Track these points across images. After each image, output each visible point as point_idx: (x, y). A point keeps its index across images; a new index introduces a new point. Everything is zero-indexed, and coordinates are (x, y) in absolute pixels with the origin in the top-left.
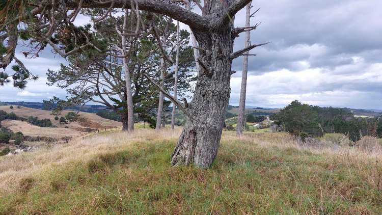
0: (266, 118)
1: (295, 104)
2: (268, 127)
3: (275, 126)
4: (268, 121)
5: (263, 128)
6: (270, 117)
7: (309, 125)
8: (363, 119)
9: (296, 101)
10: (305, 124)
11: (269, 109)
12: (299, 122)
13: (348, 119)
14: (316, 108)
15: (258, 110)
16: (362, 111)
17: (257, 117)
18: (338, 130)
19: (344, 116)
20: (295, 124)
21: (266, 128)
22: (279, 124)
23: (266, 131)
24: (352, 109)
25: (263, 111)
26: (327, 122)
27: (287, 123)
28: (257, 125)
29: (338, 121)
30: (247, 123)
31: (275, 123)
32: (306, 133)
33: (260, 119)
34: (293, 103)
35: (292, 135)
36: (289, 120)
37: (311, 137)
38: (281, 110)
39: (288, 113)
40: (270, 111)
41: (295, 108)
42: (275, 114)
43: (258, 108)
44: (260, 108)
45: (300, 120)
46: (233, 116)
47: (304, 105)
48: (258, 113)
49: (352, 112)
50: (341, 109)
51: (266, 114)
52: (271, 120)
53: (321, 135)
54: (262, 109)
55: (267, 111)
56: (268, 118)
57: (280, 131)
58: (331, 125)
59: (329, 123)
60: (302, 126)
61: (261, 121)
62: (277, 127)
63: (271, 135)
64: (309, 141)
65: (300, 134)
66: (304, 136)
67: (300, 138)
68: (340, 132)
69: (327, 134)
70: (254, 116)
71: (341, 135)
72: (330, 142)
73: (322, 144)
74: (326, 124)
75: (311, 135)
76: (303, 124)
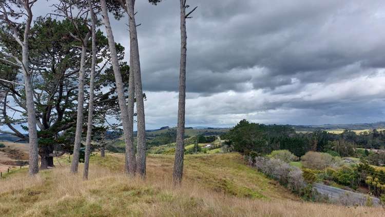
0: (217, 138)
1: (243, 123)
2: (220, 147)
3: (226, 146)
4: (219, 141)
5: (215, 148)
6: (220, 137)
7: (257, 144)
8: (304, 135)
9: (244, 120)
10: (254, 143)
11: (219, 129)
12: (248, 141)
13: (291, 135)
14: (262, 127)
15: (209, 131)
16: (301, 127)
17: (208, 138)
18: (283, 147)
19: (288, 132)
20: (245, 143)
21: (217, 148)
22: (229, 144)
23: (218, 152)
24: (294, 126)
25: (214, 131)
26: (273, 139)
27: (237, 143)
28: (209, 145)
29: (283, 138)
30: (199, 144)
31: (226, 143)
32: (256, 152)
34: (241, 122)
35: (243, 155)
36: (238, 140)
37: (260, 156)
38: (231, 130)
39: (237, 132)
40: (220, 131)
41: (243, 127)
42: (225, 134)
43: (209, 128)
44: (211, 128)
45: (249, 139)
46: (186, 137)
47: (252, 123)
48: (208, 133)
49: (293, 128)
51: (217, 134)
52: (222, 139)
53: (270, 152)
54: (213, 129)
55: (217, 131)
56: (219, 138)
57: (231, 151)
58: (277, 142)
59: (275, 140)
60: (252, 146)
61: (212, 141)
62: (228, 147)
63: (223, 157)
64: (260, 160)
65: (250, 153)
66: (254, 156)
67: (251, 158)
68: (286, 149)
69: (275, 152)
70: (205, 136)
71: (287, 152)
72: (279, 160)
73: (272, 163)
74: (272, 142)
75: (260, 154)
76: (252, 143)
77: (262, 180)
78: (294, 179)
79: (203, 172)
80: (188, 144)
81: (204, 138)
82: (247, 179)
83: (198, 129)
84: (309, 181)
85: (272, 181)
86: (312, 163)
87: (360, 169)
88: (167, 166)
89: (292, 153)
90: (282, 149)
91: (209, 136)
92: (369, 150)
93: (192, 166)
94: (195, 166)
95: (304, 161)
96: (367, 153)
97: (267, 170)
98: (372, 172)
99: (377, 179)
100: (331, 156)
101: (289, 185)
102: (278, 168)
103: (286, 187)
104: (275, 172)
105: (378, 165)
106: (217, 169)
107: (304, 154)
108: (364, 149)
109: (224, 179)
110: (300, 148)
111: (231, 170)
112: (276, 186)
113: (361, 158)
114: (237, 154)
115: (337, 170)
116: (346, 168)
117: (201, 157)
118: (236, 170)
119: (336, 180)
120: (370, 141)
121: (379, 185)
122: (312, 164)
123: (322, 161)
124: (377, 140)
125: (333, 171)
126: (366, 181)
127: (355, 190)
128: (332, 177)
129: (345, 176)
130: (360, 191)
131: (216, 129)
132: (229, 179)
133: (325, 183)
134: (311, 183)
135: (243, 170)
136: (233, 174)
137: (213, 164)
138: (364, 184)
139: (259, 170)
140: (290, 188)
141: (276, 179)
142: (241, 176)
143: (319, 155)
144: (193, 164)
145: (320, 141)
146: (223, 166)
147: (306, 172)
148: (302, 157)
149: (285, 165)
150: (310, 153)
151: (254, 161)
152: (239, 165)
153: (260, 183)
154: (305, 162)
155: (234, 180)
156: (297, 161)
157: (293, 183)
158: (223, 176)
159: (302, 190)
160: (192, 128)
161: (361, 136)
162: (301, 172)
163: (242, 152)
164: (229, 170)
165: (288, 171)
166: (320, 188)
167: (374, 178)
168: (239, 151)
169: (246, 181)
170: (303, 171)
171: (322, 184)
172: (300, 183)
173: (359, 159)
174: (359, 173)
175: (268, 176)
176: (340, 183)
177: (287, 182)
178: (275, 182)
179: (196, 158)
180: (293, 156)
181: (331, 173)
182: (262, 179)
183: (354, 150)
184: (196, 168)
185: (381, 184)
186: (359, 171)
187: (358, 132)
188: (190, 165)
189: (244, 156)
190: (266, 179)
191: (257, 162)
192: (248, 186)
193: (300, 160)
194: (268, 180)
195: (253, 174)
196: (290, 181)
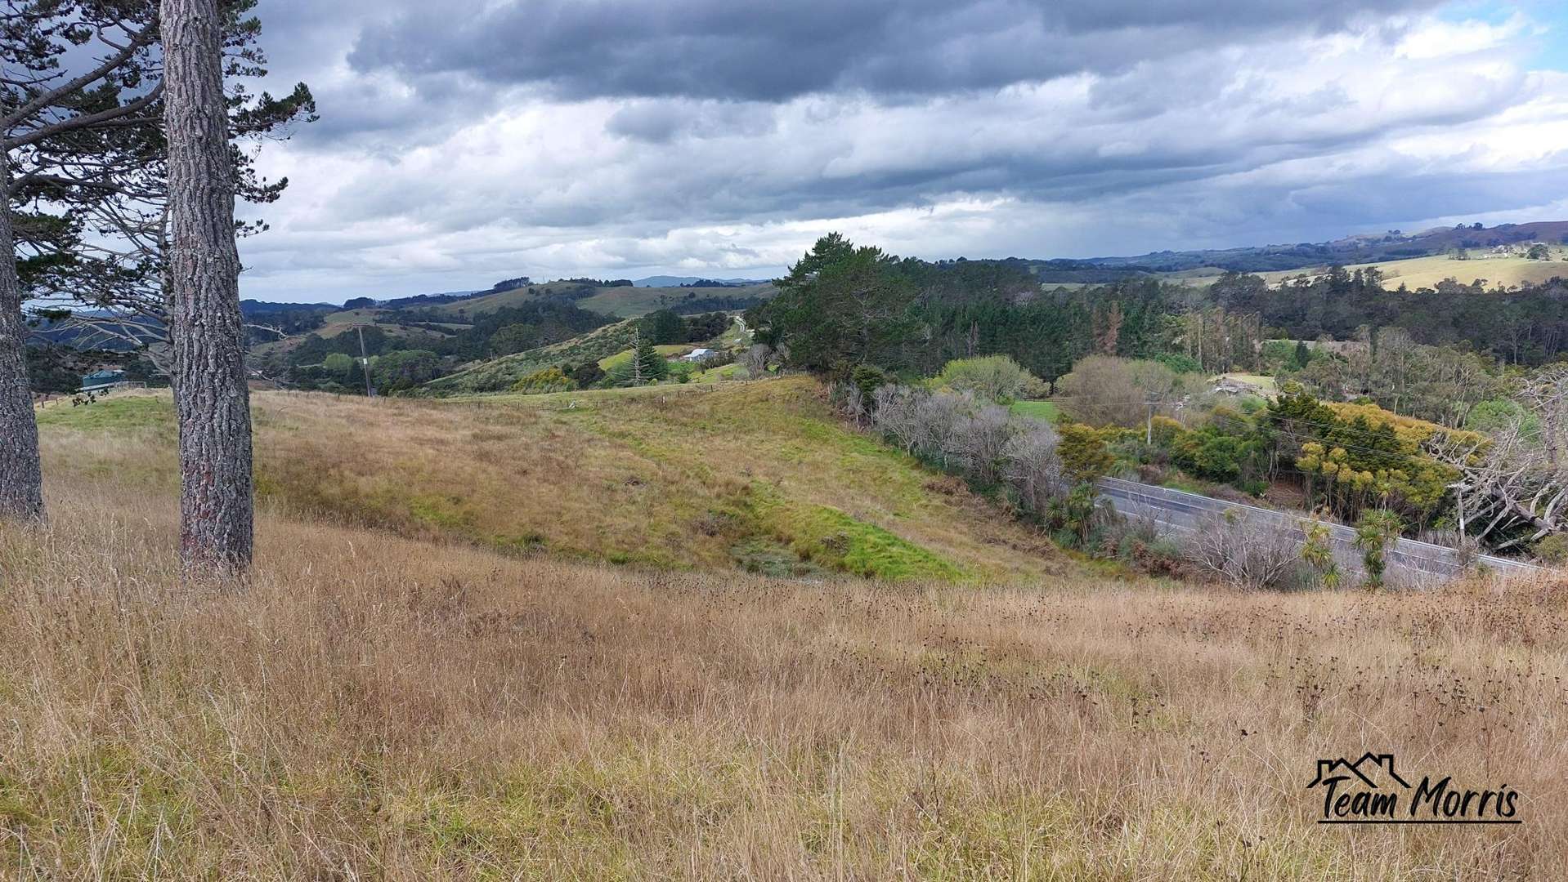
1: (830, 250)
2: (740, 356)
3: (759, 350)
7: (882, 335)
8: (1072, 296)
9: (832, 237)
10: (872, 330)
12: (848, 323)
13: (1023, 299)
14: (912, 268)
16: (1063, 268)
18: (988, 347)
19: (1012, 287)
20: (833, 335)
22: (771, 341)
23: (728, 378)
24: (1035, 262)
26: (954, 314)
27: (803, 336)
28: (698, 352)
29: (990, 309)
30: (658, 349)
31: (761, 338)
32: (877, 369)
34: (821, 246)
35: (825, 382)
36: (808, 320)
37: (895, 382)
39: (805, 290)
41: (831, 268)
43: (700, 283)
44: (708, 283)
45: (852, 316)
47: (864, 250)
49: (1033, 270)
50: (998, 265)
53: (936, 368)
57: (778, 370)
58: (966, 328)
59: (956, 321)
60: (862, 343)
62: (767, 354)
63: (744, 392)
64: (891, 398)
65: (856, 373)
66: (868, 383)
67: (856, 392)
68: (1001, 352)
69: (955, 365)
71: (1003, 363)
72: (968, 395)
73: (940, 408)
74: (948, 325)
75: (894, 375)
76: (865, 331)
77: (897, 476)
78: (1021, 465)
79: (659, 459)
82: (838, 478)
84: (1083, 473)
85: (939, 479)
86: (1095, 400)
87: (1280, 415)
89: (1023, 366)
90: (984, 352)
91: (698, 316)
92: (1310, 345)
93: (612, 436)
94: (622, 435)
95: (1067, 394)
96: (1302, 356)
97: (920, 435)
98: (1322, 427)
99: (1338, 452)
100: (1170, 373)
101: (1004, 493)
102: (961, 426)
103: (993, 500)
104: (952, 445)
105: (1338, 397)
106: (718, 441)
107: (1069, 370)
108: (1295, 343)
109: (745, 481)
110: (1056, 350)
111: (776, 445)
112: (953, 499)
113: (1280, 376)
114: (802, 380)
115: (1193, 425)
116: (1227, 415)
118: (797, 442)
119: (1185, 463)
120: (1317, 309)
121: (1345, 474)
122: (1097, 407)
123: (1137, 390)
124: (1343, 308)
125: (1174, 430)
126: (1300, 462)
127: (1256, 496)
128: (1171, 452)
129: (1221, 447)
130: (1271, 502)
132: (762, 479)
133: (1144, 476)
134: (1089, 479)
135: (825, 441)
136: (784, 459)
137: (703, 422)
138: (1289, 473)
139: (890, 438)
140: (1006, 504)
141: (953, 471)
142: (815, 465)
143: (1129, 367)
144: (613, 428)
145: (1133, 314)
146: (744, 428)
147: (1072, 438)
148: (1060, 383)
149: (991, 414)
150: (1092, 363)
151: (870, 404)
152: (808, 421)
153: (889, 490)
154: (1071, 400)
155: (785, 483)
156: (1042, 397)
157: (1020, 485)
158: (742, 468)
159: (1055, 507)
161: (1285, 294)
162: (1054, 438)
163: (819, 369)
164: (767, 446)
165: (1003, 435)
166: (1124, 495)
167: (1328, 449)
168: (812, 368)
169: (835, 483)
170: (1061, 433)
171: (1130, 482)
172: (1046, 480)
173: (1272, 380)
174: (1275, 433)
175: (924, 461)
176: (1201, 474)
177: (999, 480)
178: (951, 483)
180: (1025, 378)
181: (1165, 435)
182: (899, 471)
183: (1258, 347)
184: (626, 441)
186: (1277, 423)
187: (1273, 281)
188: (602, 431)
189: (830, 388)
190: (915, 474)
191: (883, 406)
192: (840, 501)
193: (1053, 391)
194: (923, 477)
195: (865, 455)
196: (1010, 474)
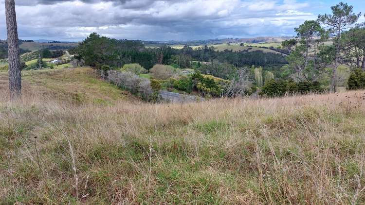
0: (65, 53)
1: (94, 36)
2: (68, 62)
3: (75, 61)
4: (67, 56)
5: (63, 64)
6: (69, 52)
7: (109, 58)
8: (152, 50)
9: (94, 33)
10: (106, 56)
11: (67, 43)
12: (100, 55)
13: (141, 50)
14: (113, 41)
15: (55, 45)
16: (151, 43)
17: (54, 52)
18: (133, 61)
19: (138, 47)
20: (96, 58)
21: (66, 63)
22: (79, 58)
23: (67, 67)
24: (143, 41)
25: (61, 45)
26: (125, 53)
27: (88, 57)
28: (55, 60)
29: (133, 52)
30: (44, 60)
31: (76, 57)
32: (108, 66)
33: (58, 55)
34: (91, 35)
35: (94, 69)
36: (89, 54)
37: (112, 69)
38: (80, 44)
39: (88, 46)
40: (68, 45)
41: (94, 41)
42: (74, 48)
43: (54, 42)
44: (57, 42)
45: (101, 53)
46: (25, 52)
47: (103, 37)
48: (55, 47)
49: (143, 43)
50: (135, 41)
51: (65, 48)
52: (71, 54)
53: (121, 66)
54: (59, 42)
55: (65, 45)
56: (67, 52)
57: (81, 66)
58: (128, 56)
59: (126, 55)
60: (103, 60)
61: (60, 56)
62: (78, 62)
63: (73, 71)
64: (112, 73)
65: (102, 67)
66: (106, 69)
67: (103, 71)
68: (137, 63)
69: (126, 65)
70: (51, 51)
71: (138, 65)
72: (130, 72)
73: (123, 75)
74: (124, 56)
75: (112, 67)
76: (104, 57)
77: (114, 91)
78: (143, 88)
79: (51, 88)
80: (29, 60)
81: (50, 52)
82: (100, 92)
83: (41, 42)
84: (156, 89)
85: (124, 92)
86: (158, 74)
87: (194, 77)
88: (4, 83)
89: (142, 66)
90: (132, 63)
91: (55, 51)
92: (201, 62)
93: (37, 82)
94: (40, 82)
95: (152, 72)
96: (199, 64)
97: (119, 82)
98: (201, 79)
99: (204, 84)
100: (173, 68)
101: (139, 94)
102: (129, 79)
103: (137, 96)
104: (127, 84)
105: (206, 74)
106: (67, 84)
107: (152, 67)
108: (198, 62)
109: (76, 93)
110: (149, 62)
111: (83, 84)
112: (128, 96)
113: (195, 69)
114: (89, 68)
115: (178, 79)
116: (184, 77)
117: (46, 72)
118: (88, 84)
119: (176, 87)
120: (202, 55)
121: (205, 88)
122: (158, 75)
123: (167, 72)
124: (207, 55)
125: (174, 80)
126: (197, 86)
127: (190, 93)
128: (173, 85)
129: (183, 84)
130: (192, 94)
131: (63, 43)
132: (81, 93)
133: (168, 90)
134: (157, 91)
135: (95, 83)
136: (85, 88)
137: (62, 79)
138: (196, 89)
139: (112, 82)
140: (139, 96)
141: (127, 89)
142: (93, 89)
143: (164, 67)
144: (37, 80)
145: (165, 55)
146: (73, 80)
147: (153, 82)
148: (150, 70)
149: (135, 77)
150: (157, 66)
151: (107, 74)
152: (90, 79)
153: (112, 95)
154: (153, 74)
155: (86, 93)
156: (146, 73)
157: (142, 92)
158: (74, 90)
159: (150, 97)
160: (32, 41)
161: (196, 51)
162: (149, 82)
163: (93, 66)
164: (80, 85)
165: (138, 81)
166: (164, 94)
167: (202, 84)
168: (91, 65)
169: (99, 93)
170: (151, 81)
171: (165, 91)
172: (148, 91)
173: (193, 70)
174: (193, 81)
175: (120, 87)
176: (179, 89)
177: (138, 91)
178: (127, 92)
179: (41, 73)
180: (142, 69)
181: (172, 81)
182: (114, 90)
183: (191, 62)
184: (41, 84)
185: (207, 88)
186: (193, 79)
187: (194, 48)
188: (34, 81)
189: (96, 70)
190: (119, 90)
191: (110, 75)
192: (101, 97)
193: (149, 72)
194: (120, 91)
195: (106, 87)
196: (140, 90)
